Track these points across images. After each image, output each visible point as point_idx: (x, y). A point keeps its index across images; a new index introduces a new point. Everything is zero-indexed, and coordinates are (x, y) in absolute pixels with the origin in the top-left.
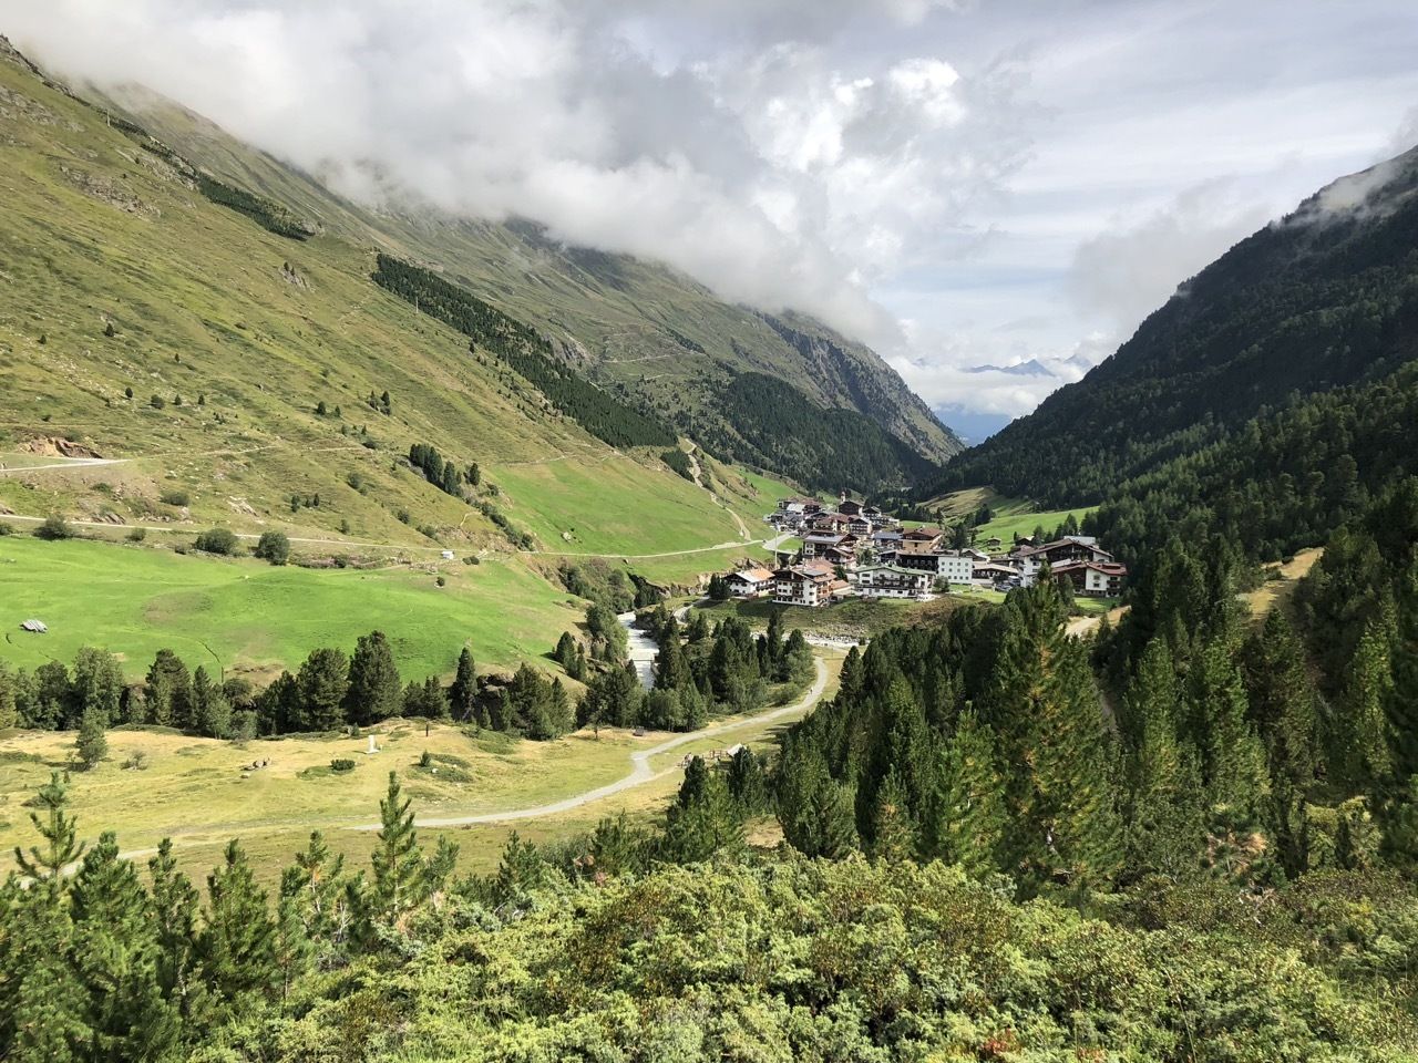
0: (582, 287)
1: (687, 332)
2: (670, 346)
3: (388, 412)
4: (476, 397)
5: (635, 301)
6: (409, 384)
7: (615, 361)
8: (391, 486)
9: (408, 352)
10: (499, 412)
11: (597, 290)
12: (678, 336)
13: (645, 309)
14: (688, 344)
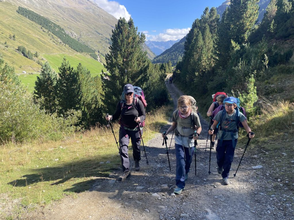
0: (76, 21)
1: (100, 31)
2: (95, 34)
3: (14, 40)
4: (41, 39)
5: (88, 25)
6: (22, 34)
7: (83, 37)
8: (11, 56)
9: (24, 28)
10: (48, 42)
11: (79, 22)
12: (97, 32)
13: (90, 26)
14: (99, 34)
